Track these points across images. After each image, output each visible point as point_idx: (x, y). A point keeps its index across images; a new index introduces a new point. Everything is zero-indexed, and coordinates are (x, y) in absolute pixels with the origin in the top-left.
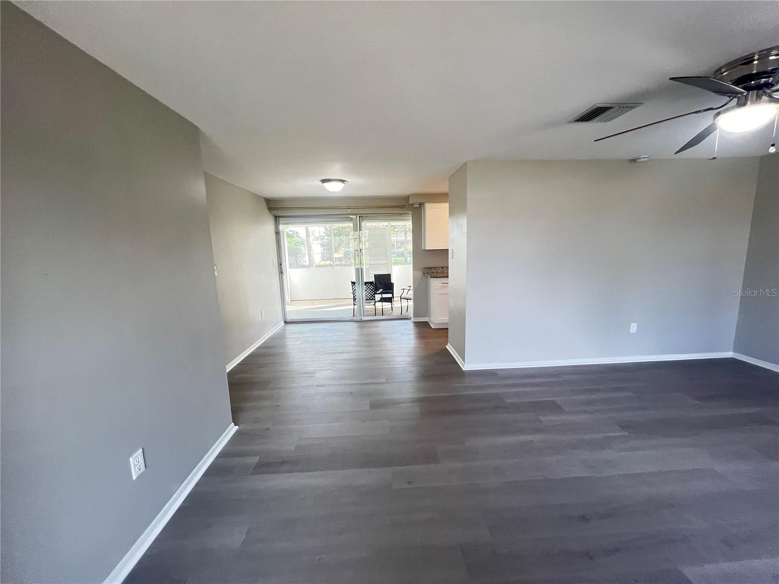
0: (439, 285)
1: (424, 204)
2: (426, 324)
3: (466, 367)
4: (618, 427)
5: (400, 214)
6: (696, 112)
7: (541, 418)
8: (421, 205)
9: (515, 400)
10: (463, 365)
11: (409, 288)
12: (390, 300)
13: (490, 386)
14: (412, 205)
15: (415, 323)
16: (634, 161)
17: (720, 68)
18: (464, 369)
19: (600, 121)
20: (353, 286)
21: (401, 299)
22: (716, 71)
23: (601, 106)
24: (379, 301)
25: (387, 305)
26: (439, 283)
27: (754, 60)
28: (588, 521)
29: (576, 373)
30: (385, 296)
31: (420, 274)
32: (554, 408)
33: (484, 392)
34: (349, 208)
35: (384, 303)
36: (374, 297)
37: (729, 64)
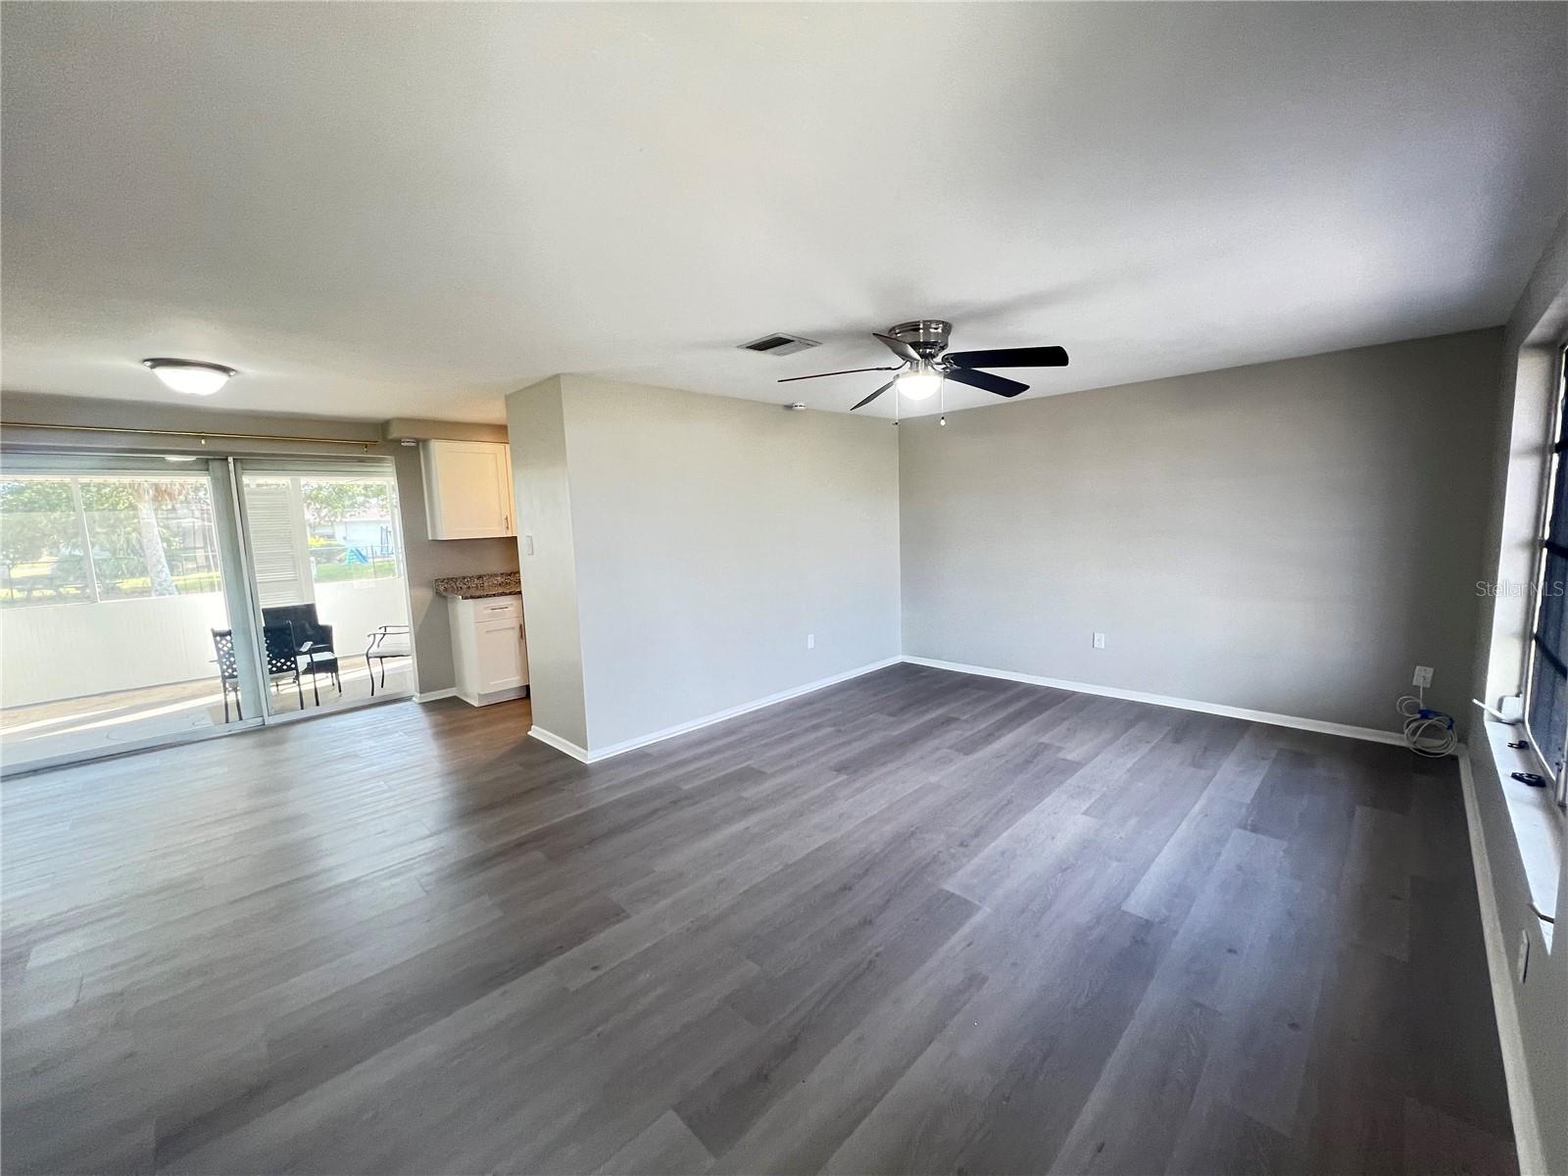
0: (486, 612)
1: (425, 442)
2: (456, 703)
3: (590, 757)
4: (835, 773)
5: (361, 460)
6: (878, 369)
7: (745, 794)
8: (421, 443)
9: (698, 782)
10: (586, 756)
11: (383, 631)
12: (331, 666)
13: (647, 775)
14: (398, 441)
15: (424, 704)
16: (789, 407)
17: (893, 329)
18: (588, 762)
19: (775, 354)
20: (216, 643)
21: (368, 658)
22: (890, 331)
23: (781, 335)
24: (306, 672)
25: (324, 680)
26: (486, 608)
27: (920, 329)
28: (850, 889)
29: (758, 722)
30: (318, 657)
31: (427, 595)
32: (753, 775)
33: (642, 787)
34: (203, 437)
35: (318, 676)
36: (295, 662)
37: (901, 326)
